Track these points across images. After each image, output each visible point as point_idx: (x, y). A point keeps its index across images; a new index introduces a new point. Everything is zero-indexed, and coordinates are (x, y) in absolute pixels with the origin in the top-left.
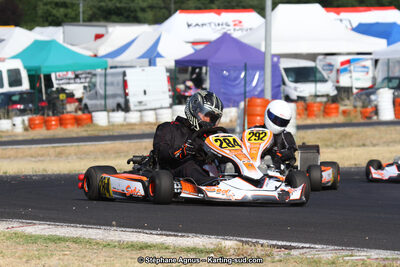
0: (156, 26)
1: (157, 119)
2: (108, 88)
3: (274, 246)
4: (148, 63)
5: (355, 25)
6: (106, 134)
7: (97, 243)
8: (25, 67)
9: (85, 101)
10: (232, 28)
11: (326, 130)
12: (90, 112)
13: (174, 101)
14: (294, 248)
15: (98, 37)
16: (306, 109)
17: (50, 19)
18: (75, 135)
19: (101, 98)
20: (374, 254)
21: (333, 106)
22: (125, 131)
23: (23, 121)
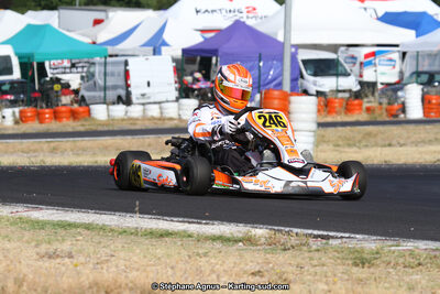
0: (161, 12)
1: (161, 113)
2: (108, 78)
3: (310, 235)
4: (152, 52)
5: (380, 15)
6: (106, 128)
7: (112, 230)
8: (16, 54)
9: (82, 92)
10: (245, 15)
11: (349, 128)
12: (88, 105)
13: (180, 94)
14: (332, 237)
15: (97, 22)
16: (326, 106)
17: (43, 3)
18: (70, 130)
19: (100, 90)
20: (422, 245)
21: (356, 102)
22: (127, 126)
23: (14, 113)
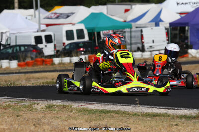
2: (132, 39)
4: (154, 25)
8: (86, 28)
17: (99, 2)
19: (129, 45)
23: (85, 58)
